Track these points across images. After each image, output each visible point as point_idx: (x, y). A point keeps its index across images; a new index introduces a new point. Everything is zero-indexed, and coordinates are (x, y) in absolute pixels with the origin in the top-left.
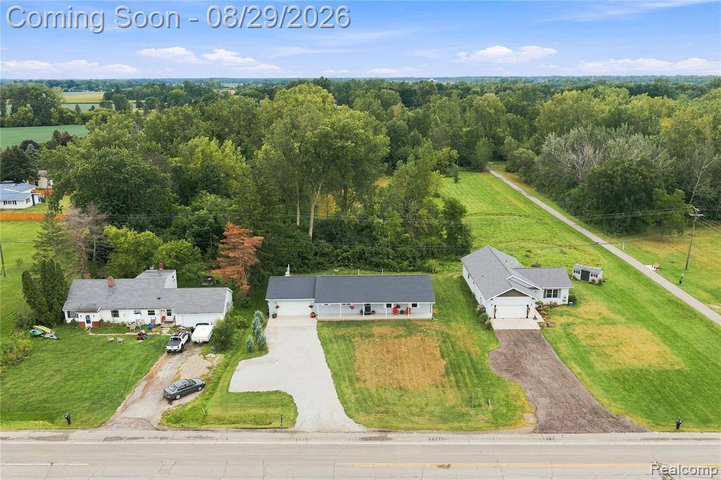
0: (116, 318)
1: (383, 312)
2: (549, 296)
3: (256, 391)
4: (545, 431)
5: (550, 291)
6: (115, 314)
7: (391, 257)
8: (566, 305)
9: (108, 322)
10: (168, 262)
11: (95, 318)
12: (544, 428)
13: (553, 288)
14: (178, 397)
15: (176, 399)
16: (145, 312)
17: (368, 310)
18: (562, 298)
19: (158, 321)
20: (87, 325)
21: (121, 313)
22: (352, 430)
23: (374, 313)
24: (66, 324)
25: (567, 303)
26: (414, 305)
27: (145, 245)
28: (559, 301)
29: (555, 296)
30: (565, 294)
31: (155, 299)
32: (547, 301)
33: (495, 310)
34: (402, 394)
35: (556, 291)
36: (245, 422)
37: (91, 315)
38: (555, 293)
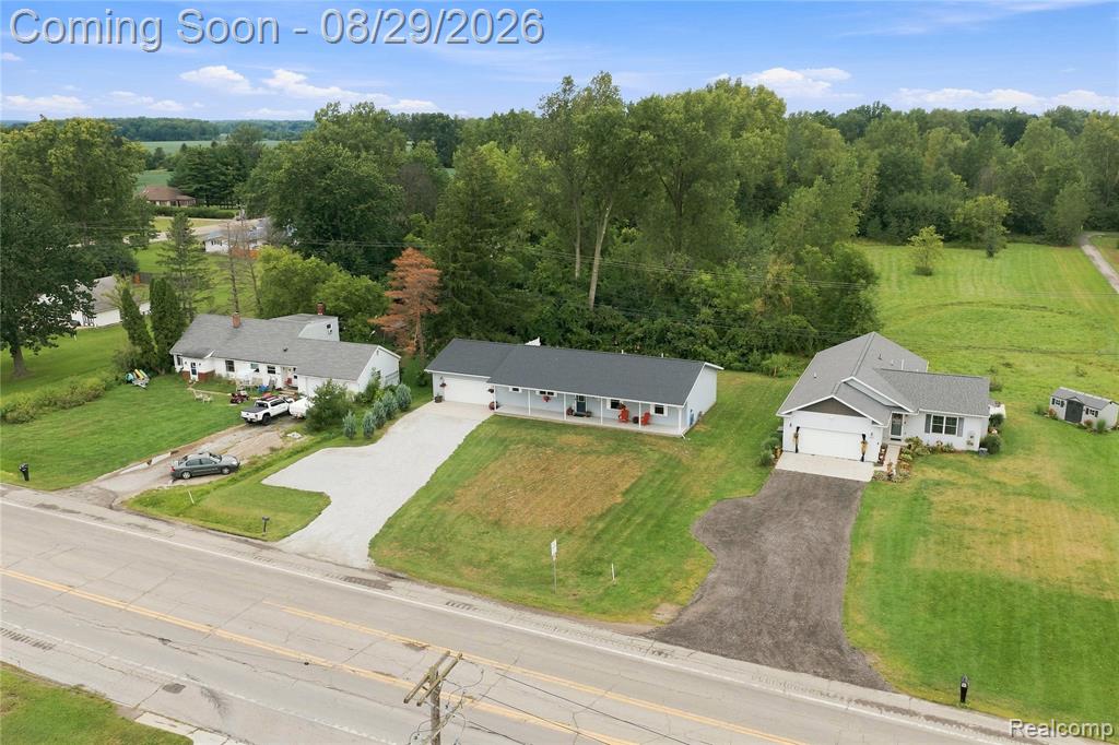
0: (231, 373)
1: (604, 416)
2: (937, 429)
3: (293, 487)
4: (667, 639)
5: (938, 419)
6: (230, 366)
7: (710, 343)
8: (973, 452)
9: (220, 377)
10: (330, 305)
11: (203, 367)
12: (674, 634)
13: (946, 414)
14: (186, 475)
15: (182, 478)
16: (263, 368)
17: (581, 409)
18: (965, 437)
19: (280, 385)
20: (192, 376)
21: (237, 365)
22: (349, 564)
23: (589, 415)
24: (175, 372)
25: (976, 447)
26: (659, 410)
27: (302, 274)
28: (958, 442)
29: (950, 431)
30: (974, 430)
31: (280, 350)
32: (932, 439)
33: (796, 437)
34: (486, 530)
35: (952, 421)
36: (234, 525)
37: (197, 362)
38: (952, 426)
